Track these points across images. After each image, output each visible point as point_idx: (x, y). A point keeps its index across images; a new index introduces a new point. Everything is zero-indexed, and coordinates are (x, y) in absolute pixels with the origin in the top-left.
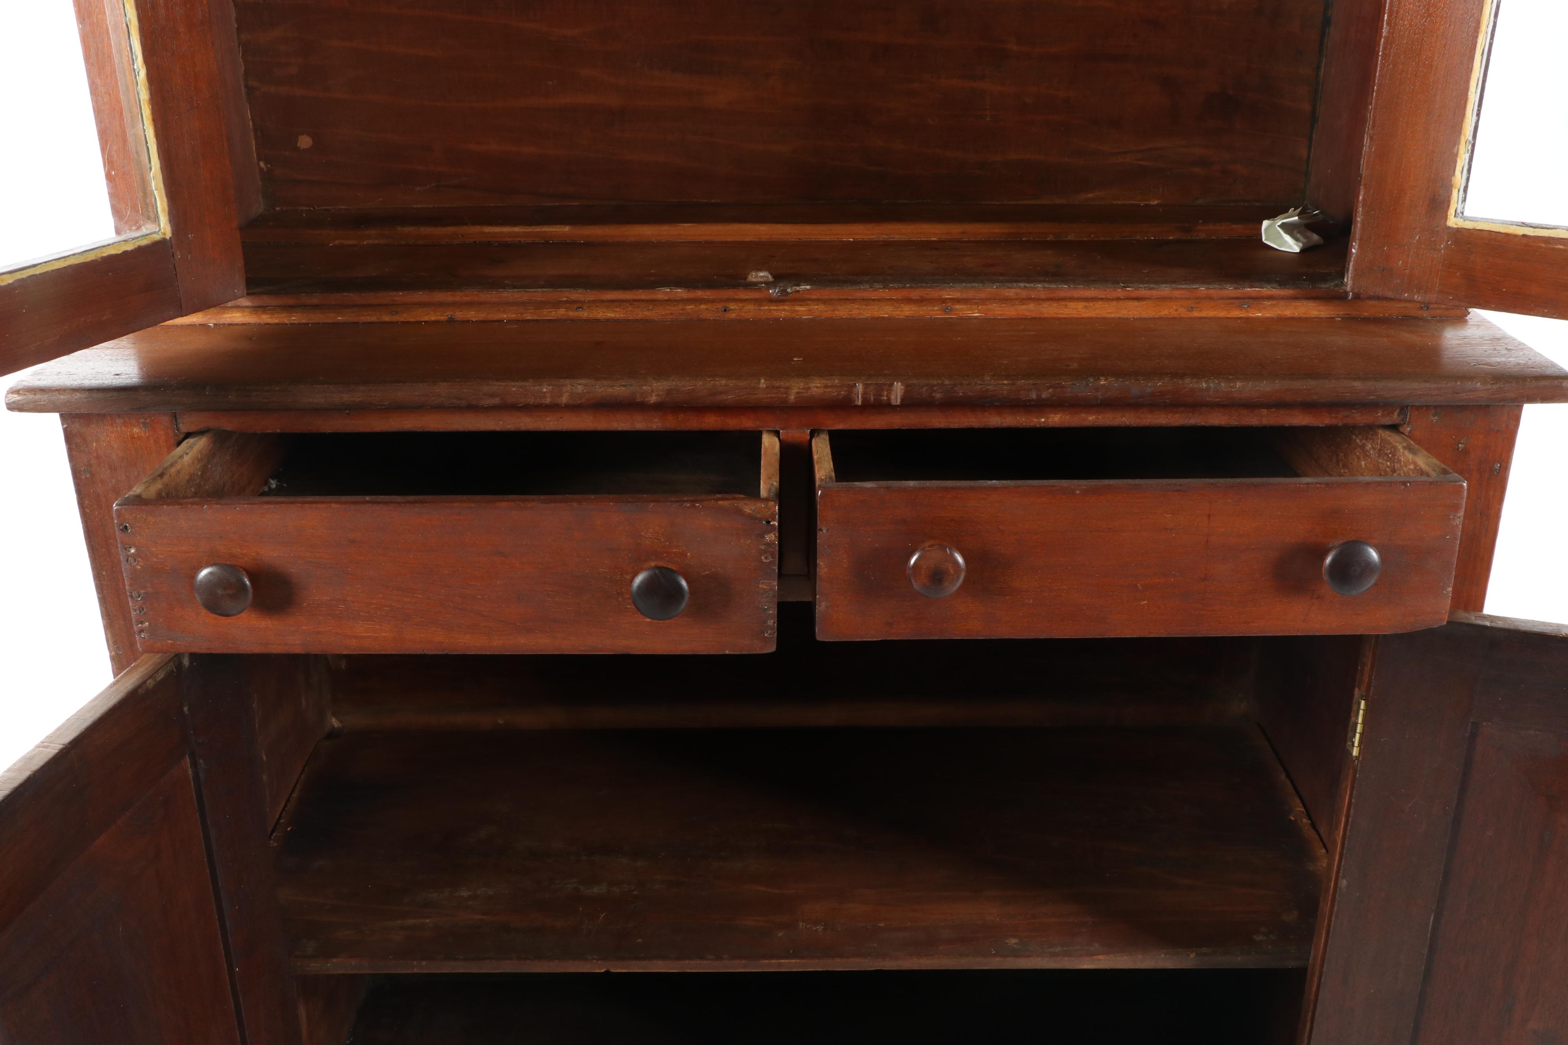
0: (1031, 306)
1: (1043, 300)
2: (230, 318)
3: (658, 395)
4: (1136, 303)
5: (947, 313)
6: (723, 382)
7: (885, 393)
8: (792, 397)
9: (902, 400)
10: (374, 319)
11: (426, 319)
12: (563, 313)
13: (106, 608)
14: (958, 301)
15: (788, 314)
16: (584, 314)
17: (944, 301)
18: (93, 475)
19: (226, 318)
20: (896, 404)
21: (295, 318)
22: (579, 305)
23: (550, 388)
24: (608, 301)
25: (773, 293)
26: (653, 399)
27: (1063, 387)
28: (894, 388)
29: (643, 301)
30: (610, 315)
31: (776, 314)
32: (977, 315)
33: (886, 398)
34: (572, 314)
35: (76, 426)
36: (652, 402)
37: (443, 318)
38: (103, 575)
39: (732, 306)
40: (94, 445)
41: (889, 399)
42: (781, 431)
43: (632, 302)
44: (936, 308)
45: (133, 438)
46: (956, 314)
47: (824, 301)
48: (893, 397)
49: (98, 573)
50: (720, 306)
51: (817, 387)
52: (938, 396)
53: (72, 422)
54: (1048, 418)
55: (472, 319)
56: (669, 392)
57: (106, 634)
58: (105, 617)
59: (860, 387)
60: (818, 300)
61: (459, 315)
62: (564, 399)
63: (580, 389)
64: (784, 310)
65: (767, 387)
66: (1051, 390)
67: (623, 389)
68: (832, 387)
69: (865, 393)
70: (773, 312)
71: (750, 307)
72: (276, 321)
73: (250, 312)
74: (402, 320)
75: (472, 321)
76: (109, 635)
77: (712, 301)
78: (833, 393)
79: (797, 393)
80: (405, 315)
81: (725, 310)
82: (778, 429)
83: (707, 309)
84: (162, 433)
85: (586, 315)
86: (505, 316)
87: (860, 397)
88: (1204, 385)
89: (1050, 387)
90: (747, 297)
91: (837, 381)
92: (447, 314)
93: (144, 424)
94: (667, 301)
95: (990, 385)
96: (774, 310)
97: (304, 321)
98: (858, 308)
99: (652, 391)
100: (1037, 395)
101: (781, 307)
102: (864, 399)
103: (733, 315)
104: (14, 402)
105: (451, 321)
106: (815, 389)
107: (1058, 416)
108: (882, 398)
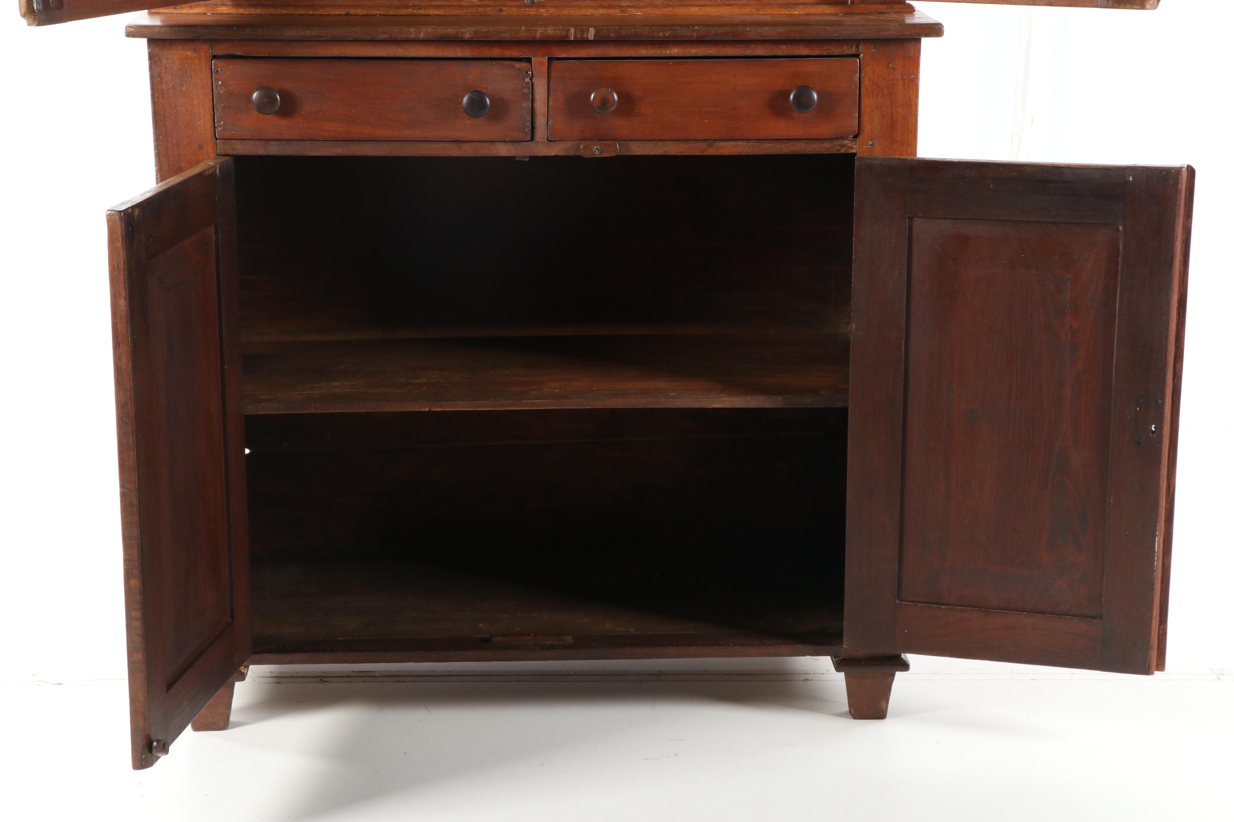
0: (670, 9)
1: (677, 6)
2: (221, 10)
3: (470, 34)
4: (728, 7)
5: (623, 13)
6: (503, 27)
7: (586, 33)
8: (538, 35)
9: (594, 37)
10: (304, 12)
11: (334, 13)
12: (410, 11)
13: (159, 159)
14: (629, 7)
15: (535, 13)
16: (422, 12)
17: (622, 7)
18: (162, 79)
19: (219, 10)
20: (591, 39)
21: (258, 11)
22: (420, 7)
23: (415, 29)
24: (435, 6)
25: (527, 2)
26: (467, 36)
27: (676, 30)
28: (590, 31)
29: (455, 6)
30: (437, 12)
31: (528, 13)
32: (640, 13)
33: (586, 36)
34: (415, 12)
35: (156, 50)
36: (467, 37)
37: (343, 13)
38: (160, 139)
39: (504, 9)
40: (165, 61)
41: (587, 37)
42: (533, 58)
43: (449, 6)
44: (617, 10)
45: (187, 57)
46: (628, 13)
47: (555, 7)
48: (589, 36)
49: (157, 137)
50: (498, 8)
51: (551, 30)
52: (612, 35)
53: (154, 48)
54: (671, 51)
55: (359, 14)
56: (475, 32)
57: (157, 175)
58: (158, 165)
59: (572, 30)
60: (551, 7)
61: (352, 11)
62: (422, 36)
63: (430, 30)
64: (533, 11)
65: (525, 30)
66: (670, 32)
67: (452, 30)
68: (558, 30)
69: (575, 33)
70: (527, 12)
71: (514, 9)
72: (247, 13)
73: (233, 7)
74: (319, 13)
75: (359, 15)
76: (159, 176)
77: (494, 6)
78: (559, 33)
79: (541, 33)
80: (321, 11)
81: (500, 11)
82: (531, 57)
83: (490, 10)
84: (204, 54)
85: (423, 12)
86: (378, 12)
87: (573, 35)
88: (749, 29)
89: (669, 30)
90: (512, 4)
91: (561, 27)
92: (345, 11)
93: (194, 50)
94: (468, 6)
95: (639, 29)
96: (528, 11)
97: (263, 13)
98: (574, 10)
99: (467, 32)
100: (663, 35)
101: (531, 9)
102: (575, 37)
103: (505, 13)
104: (130, 32)
105: (347, 14)
106: (550, 31)
107: (676, 50)
108: (584, 36)
